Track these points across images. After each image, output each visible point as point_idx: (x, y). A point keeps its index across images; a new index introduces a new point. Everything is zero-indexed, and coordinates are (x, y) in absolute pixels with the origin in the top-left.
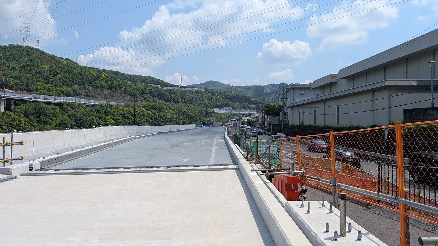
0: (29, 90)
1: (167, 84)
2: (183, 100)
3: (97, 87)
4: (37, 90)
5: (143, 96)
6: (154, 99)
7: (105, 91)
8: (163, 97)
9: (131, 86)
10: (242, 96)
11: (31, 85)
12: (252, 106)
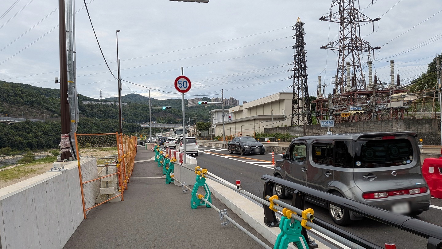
1: (85, 99)
2: (107, 115)
3: (12, 103)
7: (22, 107)
12: (178, 120)
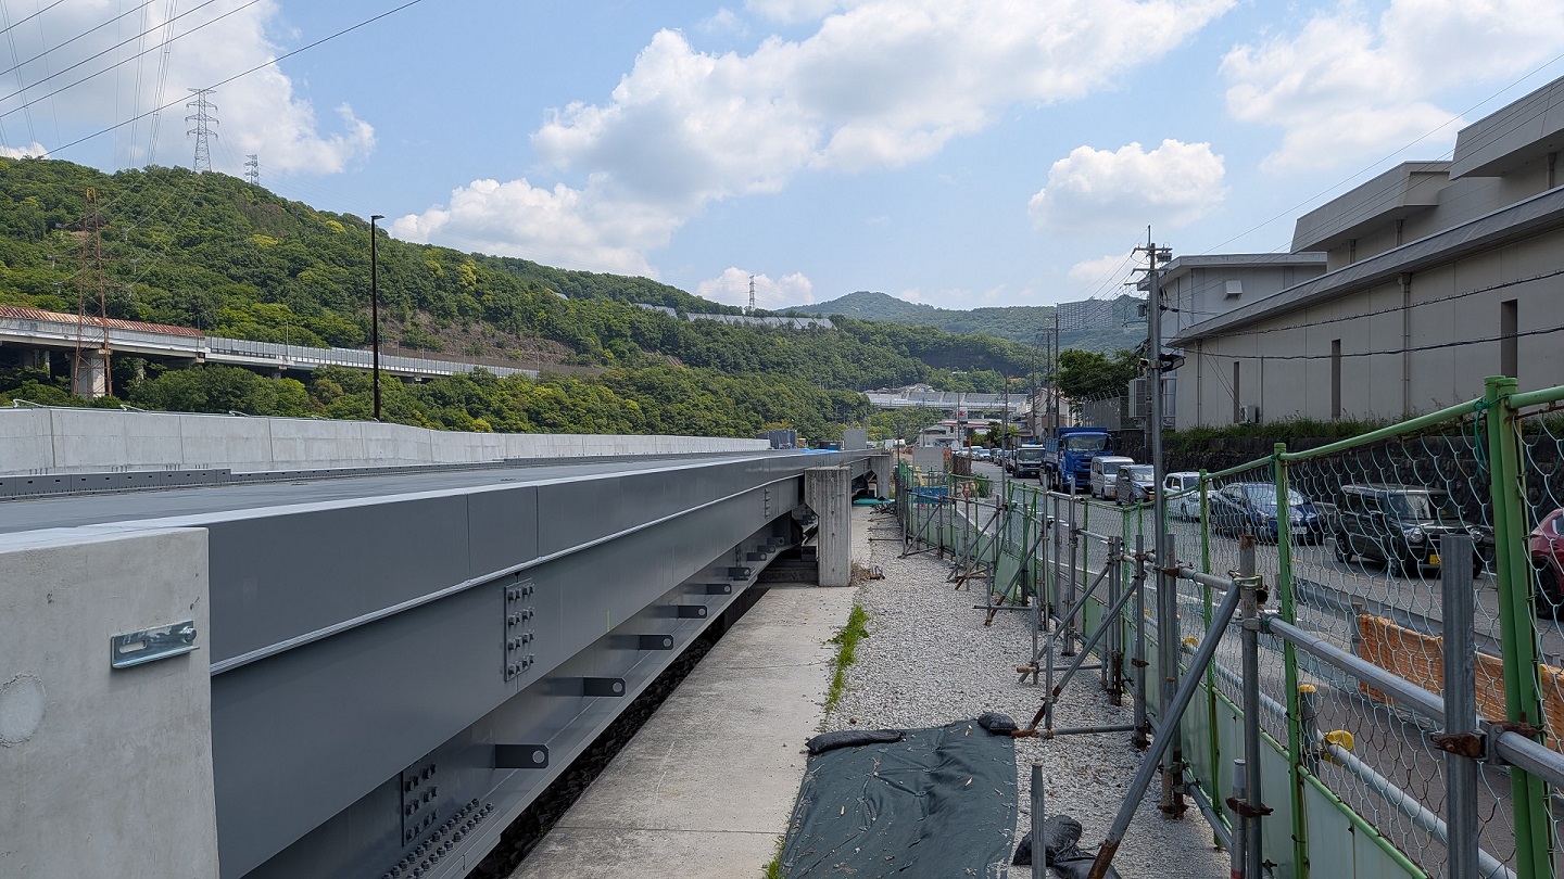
0: (199, 321)
1: (698, 305)
2: (755, 359)
3: (446, 314)
4: (229, 322)
5: (610, 347)
6: (650, 355)
7: (475, 328)
8: (681, 347)
9: (567, 308)
10: (972, 343)
11: (209, 306)
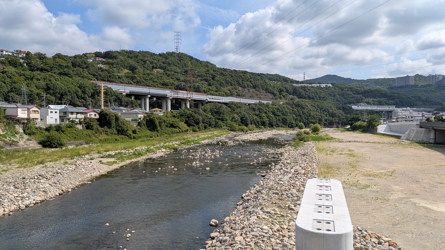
2: (318, 96)
5: (281, 94)
6: (291, 96)
7: (251, 90)
8: (298, 94)
12: (390, 101)
